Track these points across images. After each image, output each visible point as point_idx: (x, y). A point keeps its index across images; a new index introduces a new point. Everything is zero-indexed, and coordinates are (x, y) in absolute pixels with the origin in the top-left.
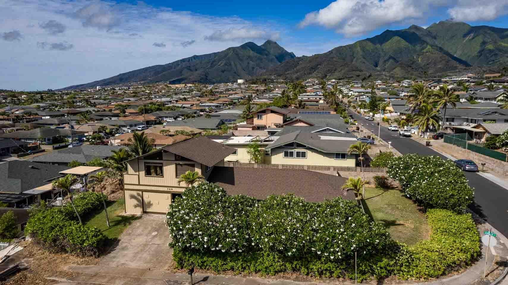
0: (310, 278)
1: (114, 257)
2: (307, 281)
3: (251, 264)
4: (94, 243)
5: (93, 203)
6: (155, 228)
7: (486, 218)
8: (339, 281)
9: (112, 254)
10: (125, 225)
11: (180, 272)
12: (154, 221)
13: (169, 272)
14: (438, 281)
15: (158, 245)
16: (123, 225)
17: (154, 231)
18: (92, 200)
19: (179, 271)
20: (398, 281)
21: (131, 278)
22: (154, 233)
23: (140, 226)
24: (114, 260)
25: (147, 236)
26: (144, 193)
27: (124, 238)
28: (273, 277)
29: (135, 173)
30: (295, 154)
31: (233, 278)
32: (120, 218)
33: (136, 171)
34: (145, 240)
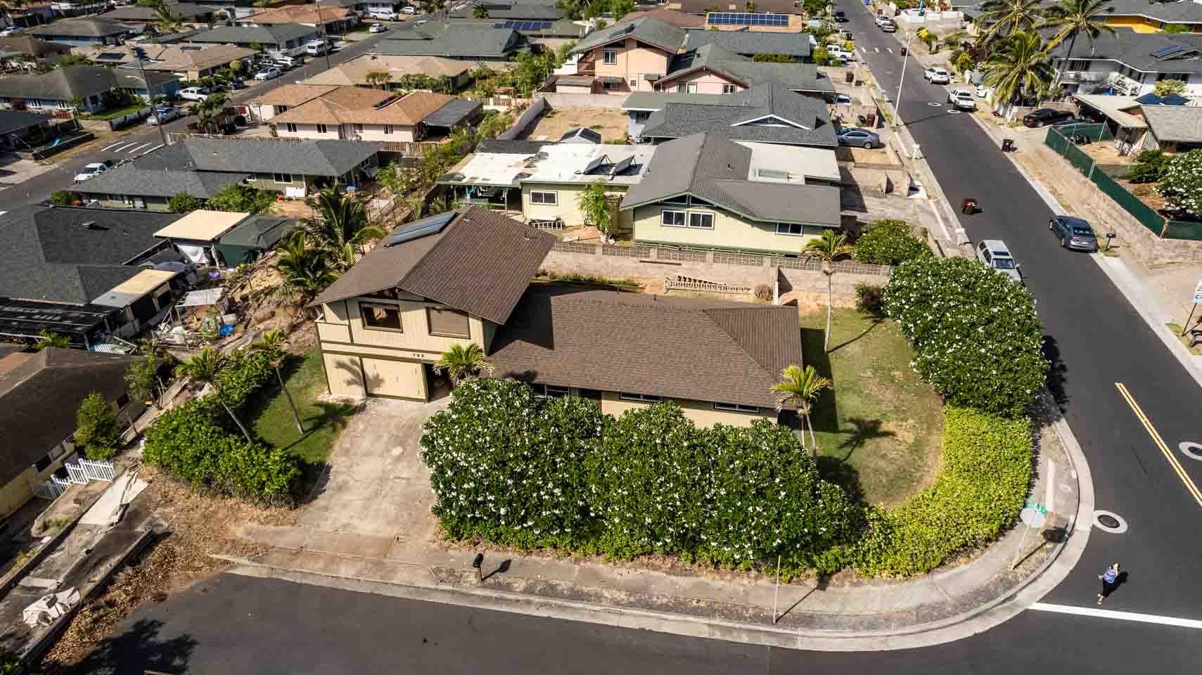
0: (696, 569)
1: (326, 509)
2: (691, 575)
3: (588, 542)
4: (284, 486)
5: (260, 376)
6: (397, 436)
7: (1065, 407)
8: (748, 576)
9: (321, 501)
10: (335, 430)
11: (455, 549)
12: (392, 417)
13: (434, 546)
14: (928, 579)
15: (408, 479)
16: (330, 429)
17: (394, 447)
18: (257, 369)
19: (454, 545)
20: (855, 580)
21: (368, 561)
22: (397, 451)
23: (364, 430)
24: (327, 514)
25: (382, 455)
26: (364, 359)
27: (336, 460)
28: (630, 564)
29: (342, 322)
30: (688, 219)
31: (556, 565)
32: (322, 411)
33: (342, 318)
34: (380, 468)
